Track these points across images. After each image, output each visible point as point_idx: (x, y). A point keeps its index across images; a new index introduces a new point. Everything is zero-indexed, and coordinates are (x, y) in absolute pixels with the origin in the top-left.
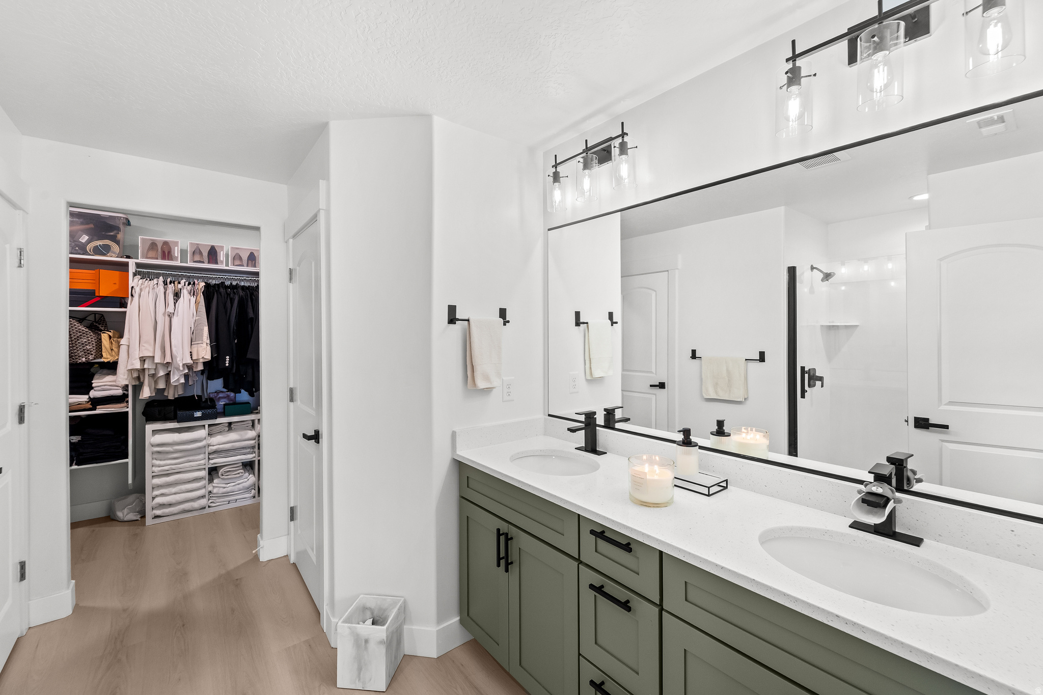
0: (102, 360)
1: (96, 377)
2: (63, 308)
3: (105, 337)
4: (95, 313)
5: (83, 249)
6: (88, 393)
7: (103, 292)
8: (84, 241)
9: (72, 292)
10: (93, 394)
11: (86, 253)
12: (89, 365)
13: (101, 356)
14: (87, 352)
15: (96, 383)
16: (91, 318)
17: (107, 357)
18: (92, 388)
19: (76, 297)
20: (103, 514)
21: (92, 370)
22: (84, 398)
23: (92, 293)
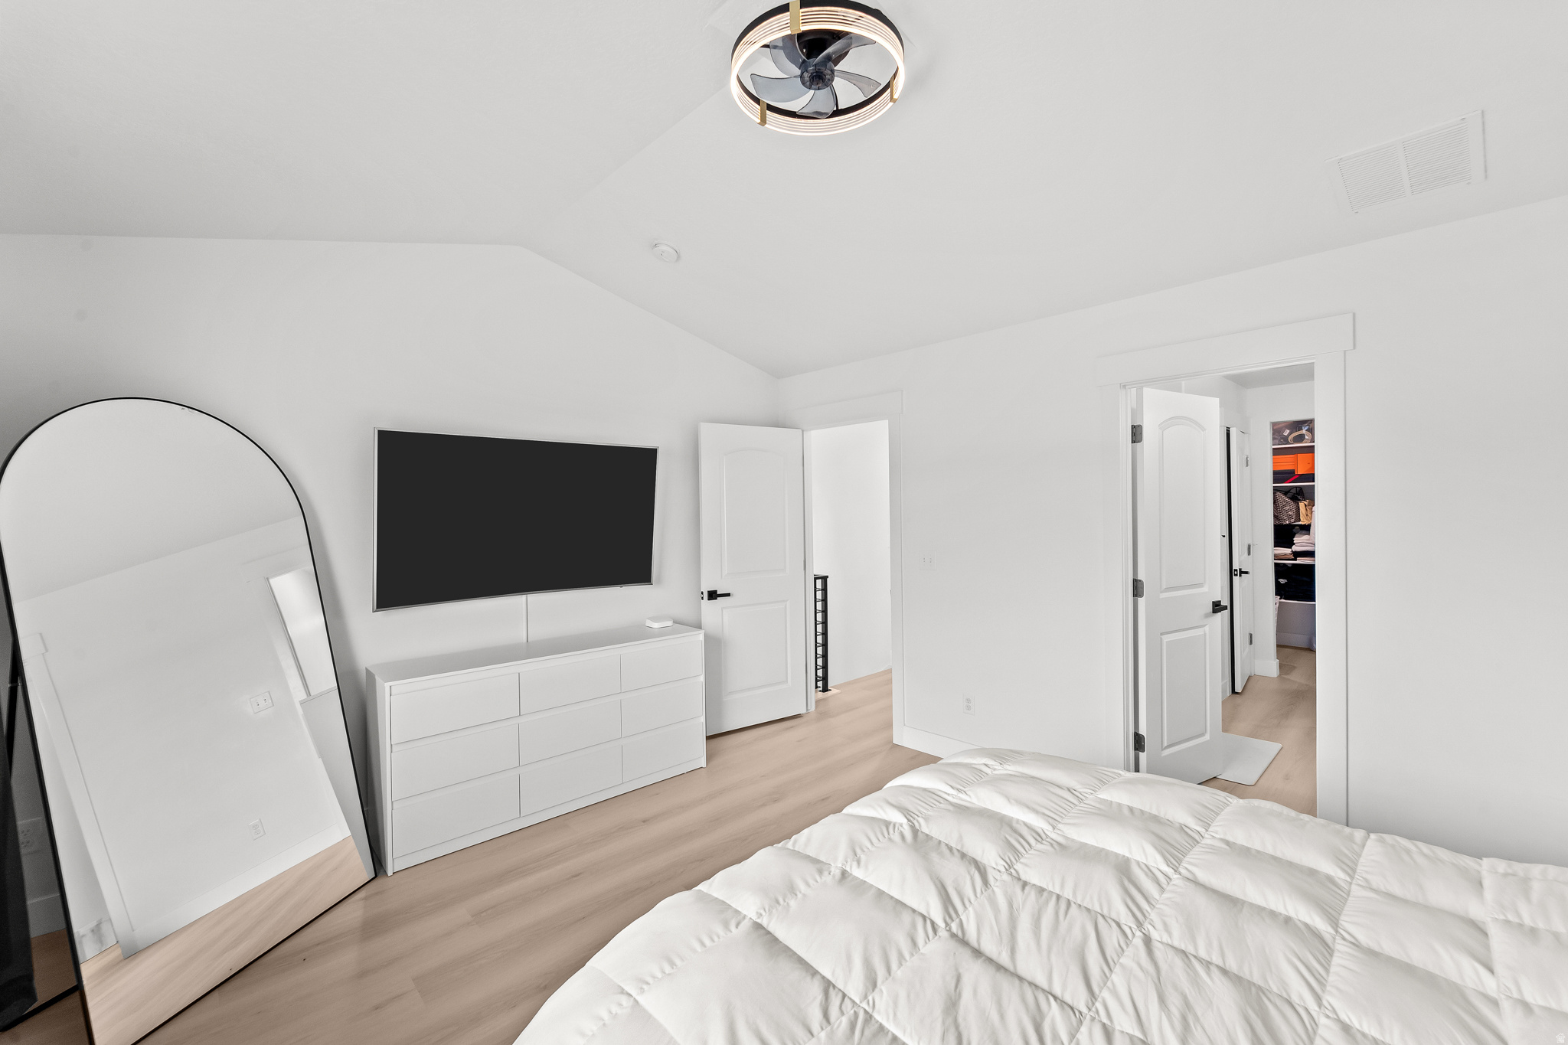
0: (1300, 523)
1: (1297, 535)
2: (1269, 485)
3: (1302, 505)
4: (1296, 487)
5: (1286, 440)
6: (1291, 548)
7: (1300, 471)
8: (1286, 434)
9: (1275, 473)
10: (1295, 548)
11: (1288, 443)
12: (1291, 527)
13: (1300, 520)
14: (1290, 517)
15: (1296, 540)
16: (1294, 491)
17: (1303, 521)
18: (1294, 544)
19: (1278, 476)
20: (1305, 646)
21: (1294, 530)
22: (1288, 551)
23: (1292, 472)
